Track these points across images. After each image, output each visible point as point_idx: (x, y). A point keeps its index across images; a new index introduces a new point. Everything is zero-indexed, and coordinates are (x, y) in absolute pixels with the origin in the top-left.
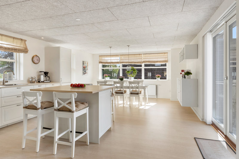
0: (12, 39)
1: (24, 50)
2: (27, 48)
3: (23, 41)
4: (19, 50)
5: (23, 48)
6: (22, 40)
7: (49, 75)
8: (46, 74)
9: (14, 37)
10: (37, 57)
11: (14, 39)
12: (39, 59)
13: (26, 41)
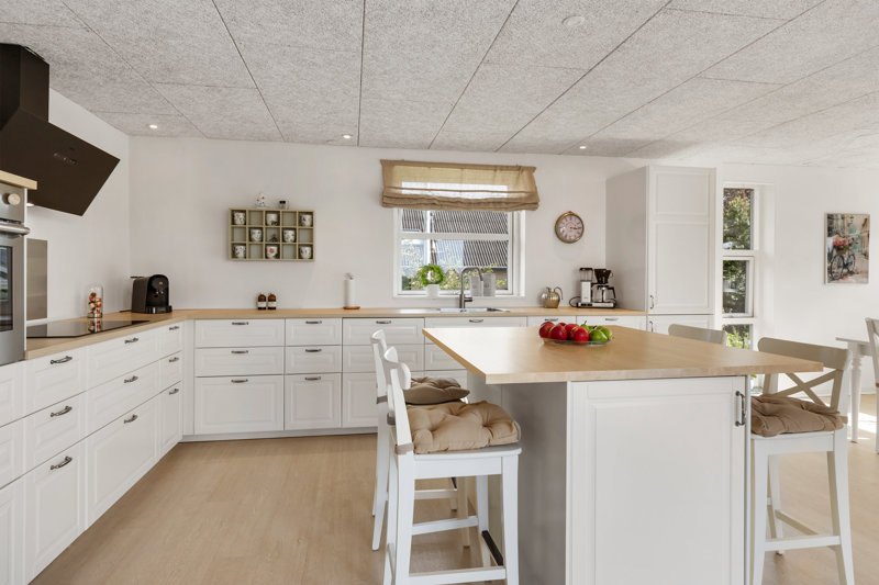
0: (490, 173)
1: (523, 201)
2: (536, 192)
3: (525, 173)
4: (507, 203)
5: (523, 195)
6: (519, 169)
7: (610, 282)
8: (602, 276)
9: (496, 166)
10: (573, 218)
11: (495, 170)
12: (580, 225)
13: (534, 169)
